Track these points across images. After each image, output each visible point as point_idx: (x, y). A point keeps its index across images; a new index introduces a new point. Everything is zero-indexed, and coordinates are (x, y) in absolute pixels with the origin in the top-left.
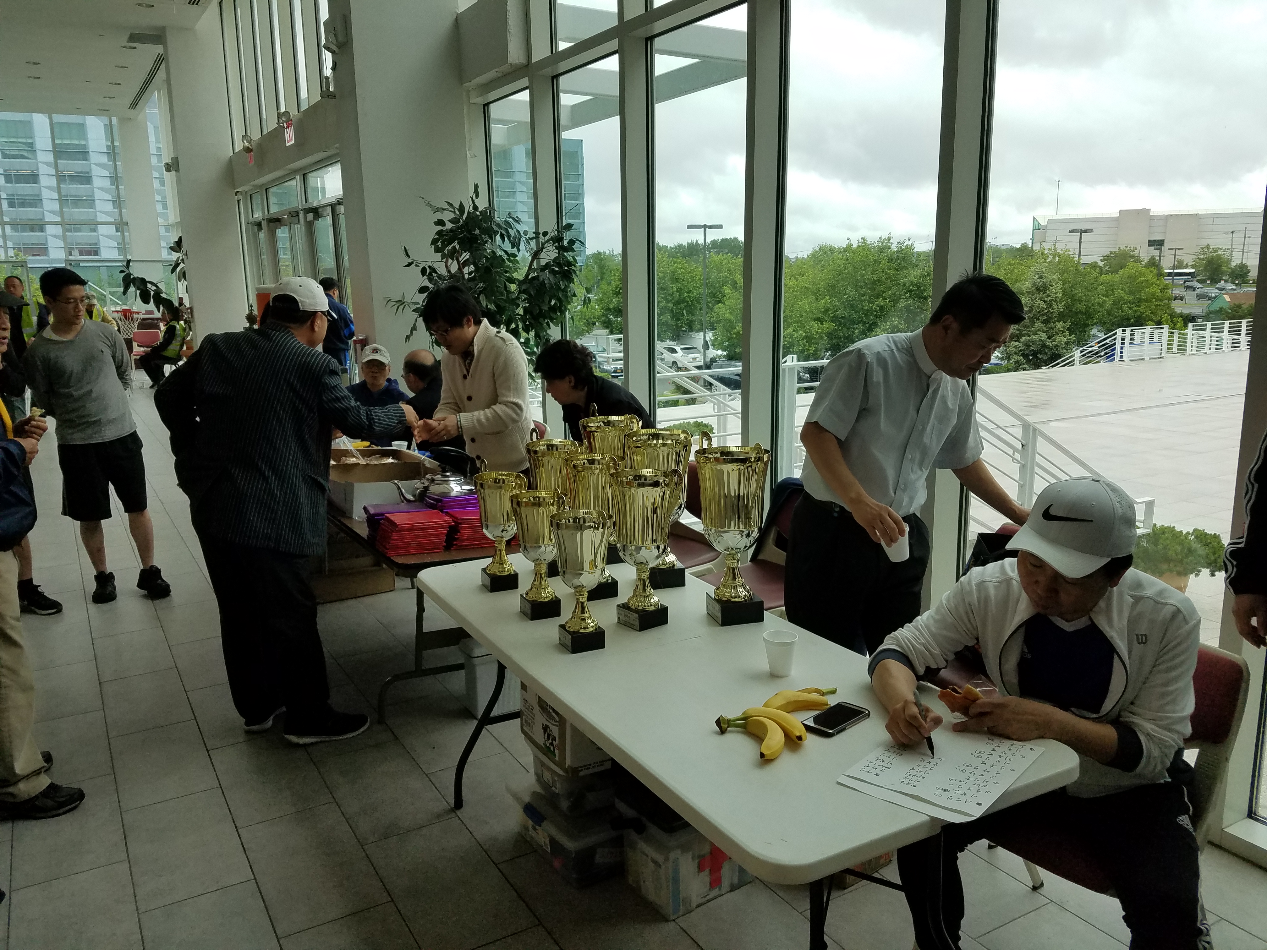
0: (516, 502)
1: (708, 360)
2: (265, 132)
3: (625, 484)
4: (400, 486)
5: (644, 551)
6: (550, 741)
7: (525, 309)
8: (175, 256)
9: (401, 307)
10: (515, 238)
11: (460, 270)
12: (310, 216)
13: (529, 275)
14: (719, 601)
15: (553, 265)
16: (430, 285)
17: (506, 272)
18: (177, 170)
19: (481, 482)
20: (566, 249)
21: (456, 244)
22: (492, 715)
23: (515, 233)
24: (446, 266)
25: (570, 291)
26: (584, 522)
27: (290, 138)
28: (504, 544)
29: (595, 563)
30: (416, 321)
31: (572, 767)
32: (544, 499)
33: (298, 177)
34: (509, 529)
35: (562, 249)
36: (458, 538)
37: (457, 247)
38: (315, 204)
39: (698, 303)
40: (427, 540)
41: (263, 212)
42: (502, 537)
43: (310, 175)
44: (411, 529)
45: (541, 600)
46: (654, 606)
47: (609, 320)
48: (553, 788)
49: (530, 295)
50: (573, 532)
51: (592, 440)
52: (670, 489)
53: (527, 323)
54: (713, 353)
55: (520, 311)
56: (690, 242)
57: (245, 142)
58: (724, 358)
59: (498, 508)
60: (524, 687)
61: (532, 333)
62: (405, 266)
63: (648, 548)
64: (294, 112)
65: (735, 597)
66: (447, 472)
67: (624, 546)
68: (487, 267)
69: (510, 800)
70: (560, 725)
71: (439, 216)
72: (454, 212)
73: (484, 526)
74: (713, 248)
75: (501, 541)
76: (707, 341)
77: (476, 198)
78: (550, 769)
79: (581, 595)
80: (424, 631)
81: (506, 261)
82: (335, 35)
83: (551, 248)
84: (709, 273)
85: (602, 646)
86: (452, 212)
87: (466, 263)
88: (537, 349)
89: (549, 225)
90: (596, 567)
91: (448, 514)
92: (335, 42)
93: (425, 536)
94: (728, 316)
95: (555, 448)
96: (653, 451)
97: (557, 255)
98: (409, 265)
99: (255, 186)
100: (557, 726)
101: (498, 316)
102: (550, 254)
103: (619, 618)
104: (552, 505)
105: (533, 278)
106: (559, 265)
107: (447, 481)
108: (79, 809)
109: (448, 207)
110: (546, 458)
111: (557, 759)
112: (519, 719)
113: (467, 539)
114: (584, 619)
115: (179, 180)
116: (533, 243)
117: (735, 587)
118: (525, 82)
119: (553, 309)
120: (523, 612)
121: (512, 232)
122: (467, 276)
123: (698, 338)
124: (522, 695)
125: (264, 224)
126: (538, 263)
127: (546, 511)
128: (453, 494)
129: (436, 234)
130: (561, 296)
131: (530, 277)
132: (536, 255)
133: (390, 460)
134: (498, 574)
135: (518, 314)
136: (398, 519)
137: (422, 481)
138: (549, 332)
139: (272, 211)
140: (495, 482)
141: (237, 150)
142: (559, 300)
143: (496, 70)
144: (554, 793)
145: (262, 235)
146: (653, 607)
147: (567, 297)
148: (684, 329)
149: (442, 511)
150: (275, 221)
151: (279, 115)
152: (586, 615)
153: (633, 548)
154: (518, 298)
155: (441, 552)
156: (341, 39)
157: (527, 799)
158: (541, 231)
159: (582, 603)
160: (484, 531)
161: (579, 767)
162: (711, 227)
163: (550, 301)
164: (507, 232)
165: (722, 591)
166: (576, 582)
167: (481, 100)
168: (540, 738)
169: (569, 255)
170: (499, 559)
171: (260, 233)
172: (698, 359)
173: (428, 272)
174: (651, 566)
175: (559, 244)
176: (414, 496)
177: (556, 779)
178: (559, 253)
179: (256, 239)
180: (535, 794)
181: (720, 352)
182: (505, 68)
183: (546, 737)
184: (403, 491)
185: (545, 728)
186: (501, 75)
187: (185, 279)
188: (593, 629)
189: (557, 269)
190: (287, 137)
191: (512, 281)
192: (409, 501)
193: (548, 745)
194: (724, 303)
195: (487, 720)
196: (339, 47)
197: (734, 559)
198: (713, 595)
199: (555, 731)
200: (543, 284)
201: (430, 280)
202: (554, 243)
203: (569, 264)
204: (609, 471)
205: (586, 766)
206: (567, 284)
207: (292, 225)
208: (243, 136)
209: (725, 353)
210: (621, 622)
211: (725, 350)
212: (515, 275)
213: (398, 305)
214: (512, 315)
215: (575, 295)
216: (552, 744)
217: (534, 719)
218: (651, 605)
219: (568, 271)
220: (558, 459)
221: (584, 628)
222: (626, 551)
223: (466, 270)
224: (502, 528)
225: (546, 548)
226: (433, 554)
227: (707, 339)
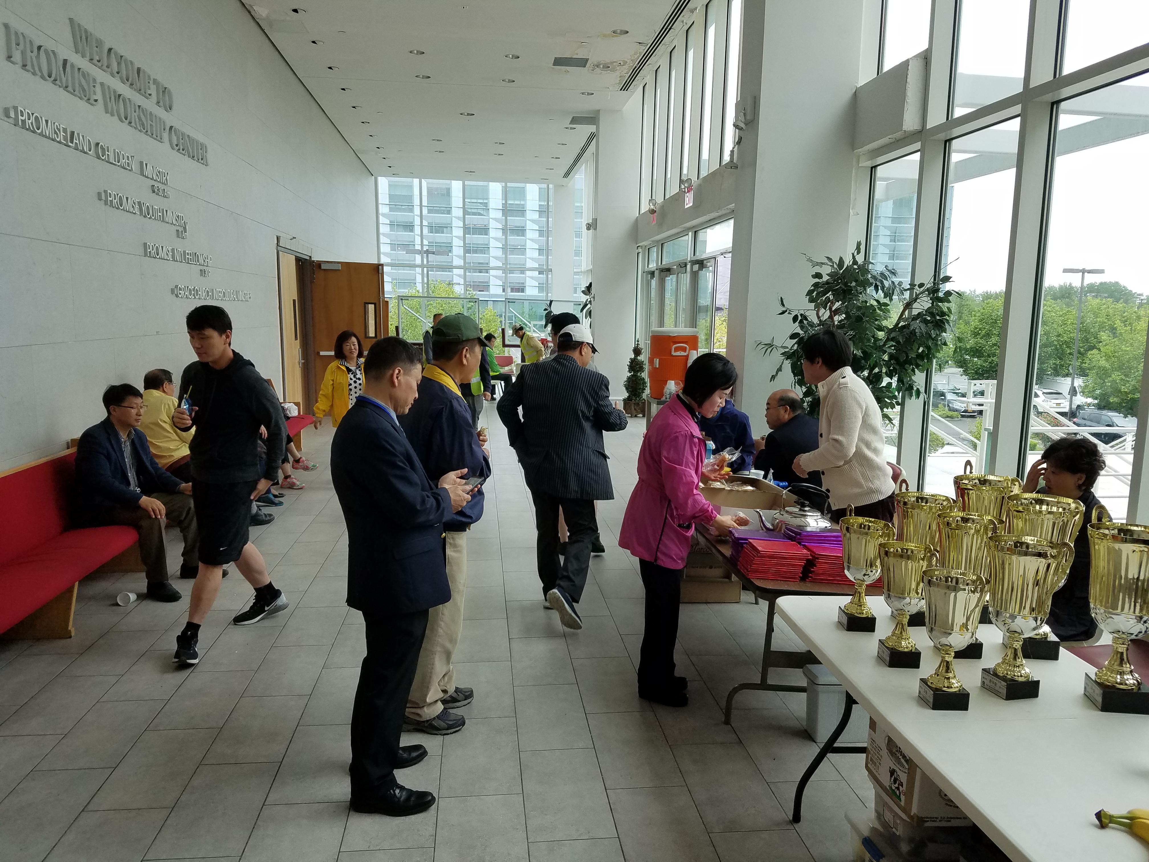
0: (884, 552)
1: (1074, 407)
2: (667, 197)
3: (1006, 550)
4: (761, 514)
5: (1019, 620)
6: (897, 785)
7: (891, 356)
8: (584, 298)
9: (769, 350)
10: (889, 289)
11: (831, 317)
12: (696, 267)
13: (899, 324)
14: (1100, 685)
15: (926, 315)
16: (801, 332)
17: (876, 320)
18: (595, 229)
19: (847, 525)
20: (941, 300)
21: (830, 295)
22: (835, 745)
23: (889, 284)
24: (818, 314)
25: (941, 340)
26: (957, 583)
27: (689, 201)
28: (864, 587)
29: (967, 625)
30: (783, 363)
31: (918, 817)
32: (912, 552)
33: (690, 233)
34: (870, 573)
35: (936, 299)
36: (814, 571)
37: (831, 297)
38: (704, 256)
39: (1068, 347)
40: (784, 569)
41: (657, 264)
42: (864, 581)
43: (700, 231)
44: (772, 557)
45: (900, 649)
46: (1025, 677)
47: (965, 359)
48: (894, 829)
49: (898, 342)
50: (946, 591)
51: (966, 499)
52: (1056, 562)
53: (892, 368)
54: (1080, 400)
55: (886, 357)
56: (1062, 284)
57: (651, 205)
58: (1093, 406)
59: (862, 555)
60: (873, 725)
61: (895, 379)
62: (779, 314)
63: (1024, 617)
64: (694, 178)
65: (1121, 684)
66: (805, 506)
67: (998, 611)
68: (858, 316)
69: (847, 827)
70: (908, 773)
71: (817, 269)
72: (833, 266)
73: (846, 567)
74: (1090, 292)
75: (861, 584)
76: (1075, 387)
77: (858, 254)
78: (892, 810)
79: (947, 654)
80: (771, 650)
81: (877, 310)
82: (745, 114)
83: (926, 299)
84: (1083, 317)
85: (966, 708)
86: (831, 266)
87: (837, 312)
88: (899, 394)
89: (926, 277)
90: (967, 630)
91: (805, 547)
92: (743, 120)
93: (783, 565)
94: (1103, 363)
95: (924, 501)
96: (1036, 517)
97: (930, 305)
98: (783, 313)
99: (653, 241)
100: (905, 773)
101: (863, 361)
102: (924, 304)
103: (983, 683)
104: (923, 559)
105: (903, 327)
106: (932, 315)
107: (805, 515)
108: (460, 732)
109: (827, 262)
110: (916, 511)
111: (902, 803)
112: (865, 754)
113: (823, 574)
114: (948, 678)
115: (595, 238)
116: (907, 295)
117: (1122, 673)
118: (918, 145)
119: (921, 356)
120: (880, 658)
121: (886, 284)
122: (836, 323)
123: (1065, 384)
124: (870, 735)
125: (657, 273)
126: (910, 313)
127: (915, 565)
128: (809, 529)
129: (812, 286)
130: (930, 344)
131: (900, 325)
132: (908, 306)
133: (750, 488)
134: (856, 614)
135: (884, 360)
136: (760, 546)
137: (782, 513)
138: (913, 377)
139: (664, 263)
140: (861, 527)
141: (642, 211)
142: (929, 348)
143: (889, 137)
144: (894, 833)
145: (654, 283)
146: (1023, 678)
147: (936, 345)
148: (1050, 372)
149: (800, 543)
150: (668, 271)
151: (681, 181)
152: (951, 675)
153: (1008, 615)
154: (884, 345)
155: (797, 581)
156: (749, 117)
157: (866, 833)
158: (917, 282)
159: (948, 662)
160: (846, 572)
161: (925, 818)
162: (1089, 272)
163: (919, 349)
164: (882, 283)
165: (1106, 675)
166: (944, 640)
167: (869, 164)
168: (886, 780)
169: (944, 306)
170: (857, 600)
171: (652, 280)
172: (1062, 405)
173: (800, 319)
174: (1026, 636)
175: (934, 295)
176: (773, 525)
177: (898, 822)
178: (933, 303)
179: (649, 285)
180: (874, 830)
181: (1090, 400)
182: (898, 135)
183: (892, 780)
184: (764, 518)
185: (892, 772)
186: (893, 140)
187: (590, 317)
188: (957, 690)
189: (929, 318)
190: (687, 199)
191: (880, 328)
192: (768, 529)
193: (894, 788)
194: (1099, 350)
195: (830, 748)
196: (746, 124)
197: (1123, 644)
198: (1093, 677)
199: (903, 778)
200: (913, 332)
201: (802, 327)
202: (929, 294)
203: (943, 314)
204: (987, 534)
205: (933, 818)
206: (938, 334)
207: (679, 274)
208: (650, 200)
209: (1096, 401)
210: (986, 686)
211: (1096, 399)
212: (884, 323)
213: (767, 347)
214: (878, 361)
215: (945, 344)
216: (898, 788)
217: (880, 760)
218: (1021, 676)
219: (942, 321)
220: (929, 513)
221: (948, 687)
222: (999, 617)
223: (836, 318)
224: (864, 572)
225: (911, 599)
226: (788, 582)
227: (1076, 384)
